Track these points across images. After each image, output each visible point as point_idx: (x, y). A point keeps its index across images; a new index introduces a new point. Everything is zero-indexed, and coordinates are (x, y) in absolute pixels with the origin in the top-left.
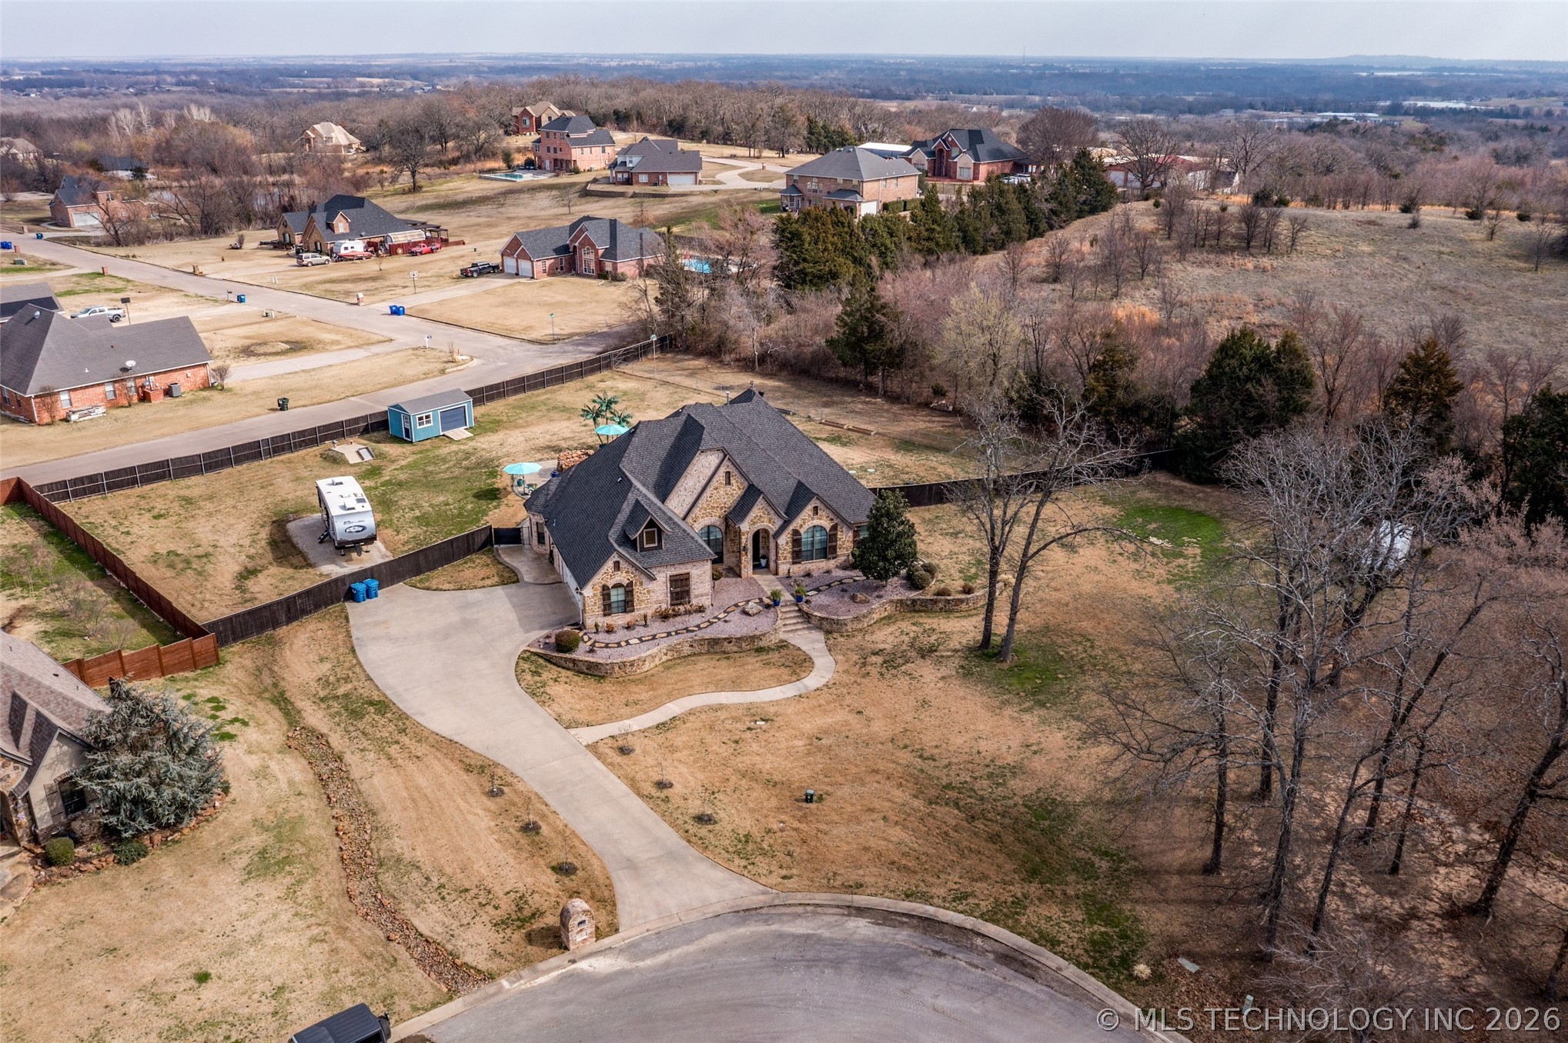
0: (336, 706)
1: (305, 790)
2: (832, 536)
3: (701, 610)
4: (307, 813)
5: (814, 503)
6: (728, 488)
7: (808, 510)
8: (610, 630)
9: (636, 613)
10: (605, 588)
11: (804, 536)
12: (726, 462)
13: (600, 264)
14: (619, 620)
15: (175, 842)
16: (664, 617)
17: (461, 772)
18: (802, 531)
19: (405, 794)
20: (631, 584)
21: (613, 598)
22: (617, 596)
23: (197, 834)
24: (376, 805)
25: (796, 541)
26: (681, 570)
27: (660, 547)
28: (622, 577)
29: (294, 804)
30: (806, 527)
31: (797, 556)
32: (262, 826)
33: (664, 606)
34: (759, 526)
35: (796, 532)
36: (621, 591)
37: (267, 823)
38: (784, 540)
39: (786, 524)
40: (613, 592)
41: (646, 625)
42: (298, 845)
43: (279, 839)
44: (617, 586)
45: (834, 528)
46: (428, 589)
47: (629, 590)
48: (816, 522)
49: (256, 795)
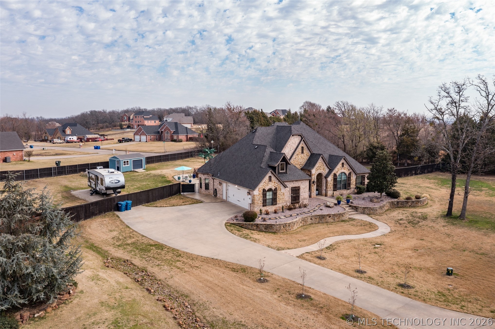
0: (129, 248)
1: (129, 286)
2: (349, 178)
3: (305, 206)
4: (138, 299)
5: (343, 161)
6: (302, 155)
7: (340, 165)
8: (267, 213)
9: (277, 206)
10: (264, 190)
11: (338, 177)
12: (302, 142)
13: (172, 137)
14: (271, 209)
15: (40, 318)
16: (290, 209)
17: (231, 272)
18: (338, 174)
19: (201, 284)
20: (276, 189)
21: (268, 197)
22: (269, 195)
23: (59, 312)
24: (186, 292)
25: (335, 179)
26: (295, 184)
27: (286, 173)
28: (272, 185)
29: (126, 293)
30: (339, 172)
31: (335, 188)
32: (109, 306)
33: (288, 204)
34: (319, 172)
35: (335, 175)
36: (271, 193)
37: (111, 304)
38: (330, 179)
39: (331, 171)
40: (268, 193)
41: (283, 212)
42: (140, 317)
43: (124, 312)
44: (270, 190)
45: (350, 174)
46: (156, 207)
47: (275, 192)
48: (343, 171)
49: (96, 288)
